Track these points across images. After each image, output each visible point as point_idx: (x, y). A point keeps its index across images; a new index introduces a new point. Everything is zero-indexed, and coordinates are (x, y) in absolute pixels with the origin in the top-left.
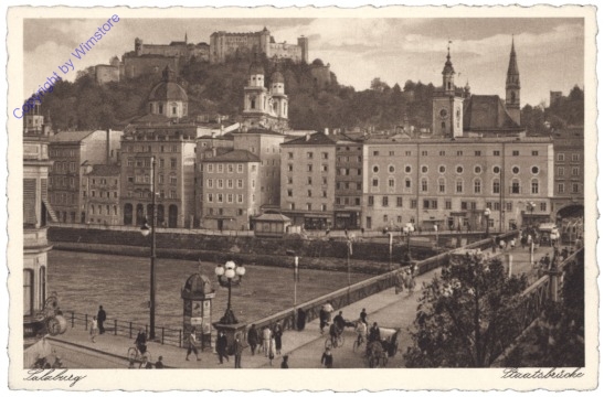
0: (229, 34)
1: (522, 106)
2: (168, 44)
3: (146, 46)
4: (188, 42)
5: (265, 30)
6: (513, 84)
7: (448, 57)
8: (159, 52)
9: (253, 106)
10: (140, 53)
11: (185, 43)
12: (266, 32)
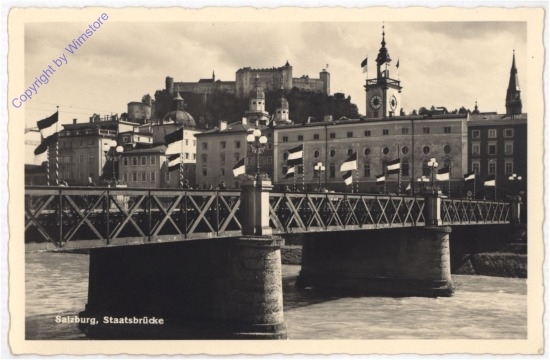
0: (255, 70)
2: (197, 81)
3: (176, 84)
4: (216, 79)
5: (287, 64)
6: (514, 100)
7: (383, 43)
8: (188, 89)
10: (170, 91)
11: (213, 80)
12: (288, 67)
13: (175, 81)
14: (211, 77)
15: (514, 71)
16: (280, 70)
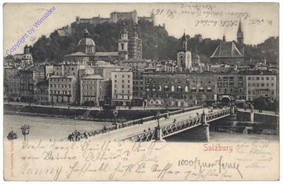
0: (119, 13)
2: (91, 18)
3: (80, 19)
4: (100, 17)
5: (135, 10)
7: (184, 34)
8: (87, 22)
9: (123, 48)
10: (78, 23)
11: (99, 17)
12: (135, 12)
13: (81, 18)
14: (98, 16)
16: (131, 13)
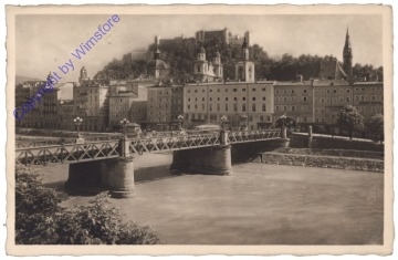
0: (206, 32)
1: (353, 65)
6: (347, 54)
9: (199, 70)
11: (182, 37)
15: (347, 37)
